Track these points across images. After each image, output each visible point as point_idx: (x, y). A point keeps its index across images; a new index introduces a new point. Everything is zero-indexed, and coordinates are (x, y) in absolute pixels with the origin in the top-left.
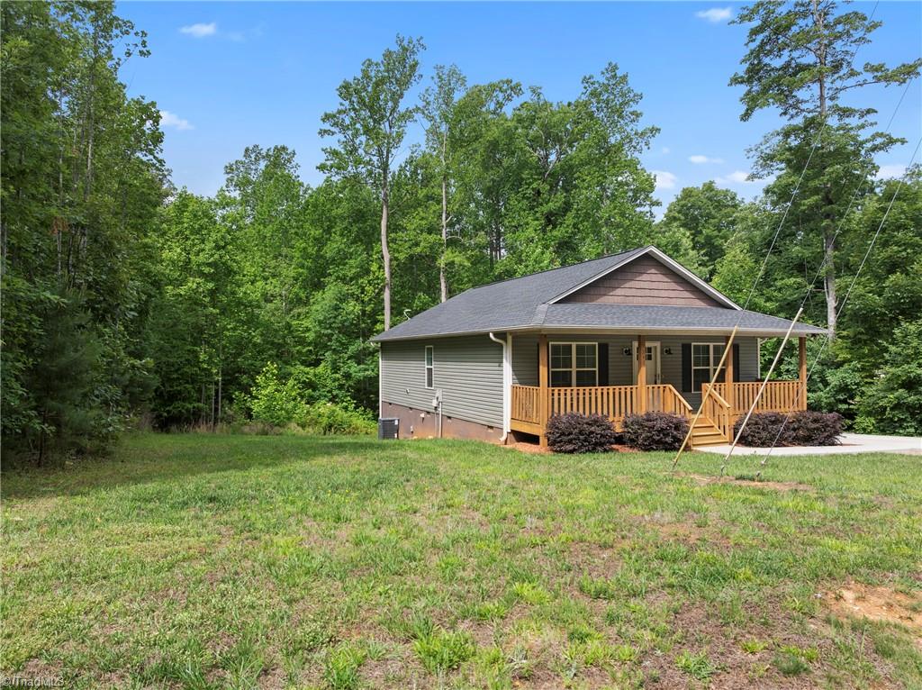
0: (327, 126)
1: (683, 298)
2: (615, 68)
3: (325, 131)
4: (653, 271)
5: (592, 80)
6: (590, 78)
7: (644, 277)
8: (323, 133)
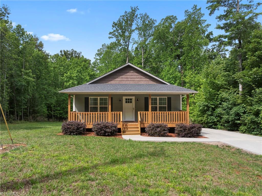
0: (111, 36)
1: (145, 81)
2: (196, 6)
3: (110, 37)
4: (132, 72)
5: (188, 11)
6: (187, 11)
7: (128, 74)
8: (110, 38)
